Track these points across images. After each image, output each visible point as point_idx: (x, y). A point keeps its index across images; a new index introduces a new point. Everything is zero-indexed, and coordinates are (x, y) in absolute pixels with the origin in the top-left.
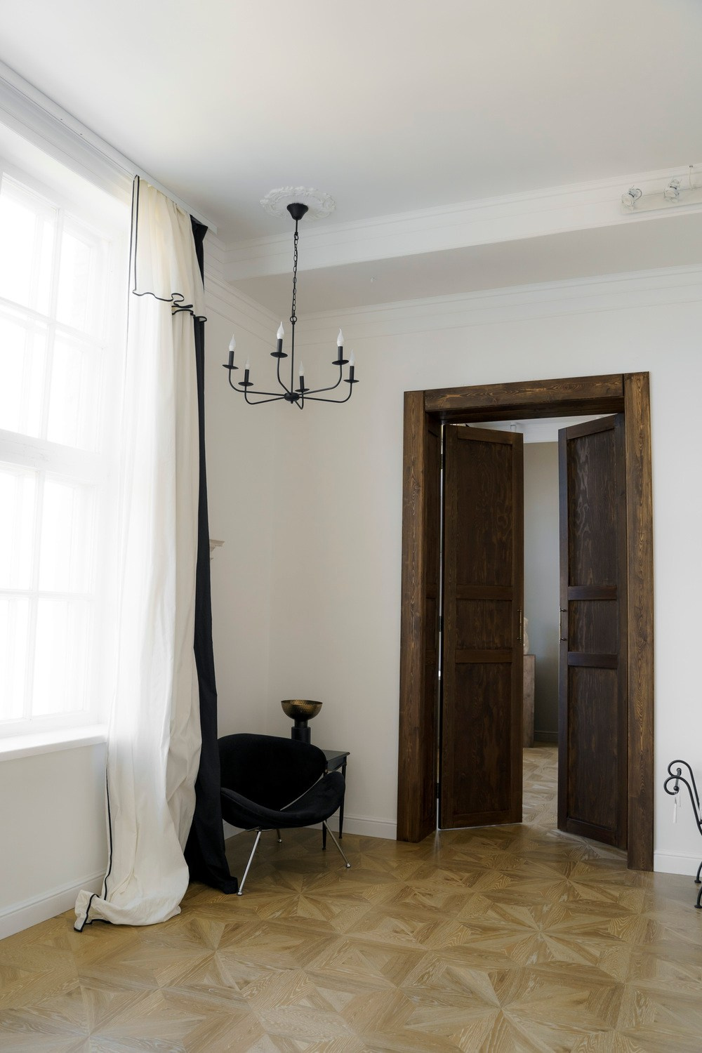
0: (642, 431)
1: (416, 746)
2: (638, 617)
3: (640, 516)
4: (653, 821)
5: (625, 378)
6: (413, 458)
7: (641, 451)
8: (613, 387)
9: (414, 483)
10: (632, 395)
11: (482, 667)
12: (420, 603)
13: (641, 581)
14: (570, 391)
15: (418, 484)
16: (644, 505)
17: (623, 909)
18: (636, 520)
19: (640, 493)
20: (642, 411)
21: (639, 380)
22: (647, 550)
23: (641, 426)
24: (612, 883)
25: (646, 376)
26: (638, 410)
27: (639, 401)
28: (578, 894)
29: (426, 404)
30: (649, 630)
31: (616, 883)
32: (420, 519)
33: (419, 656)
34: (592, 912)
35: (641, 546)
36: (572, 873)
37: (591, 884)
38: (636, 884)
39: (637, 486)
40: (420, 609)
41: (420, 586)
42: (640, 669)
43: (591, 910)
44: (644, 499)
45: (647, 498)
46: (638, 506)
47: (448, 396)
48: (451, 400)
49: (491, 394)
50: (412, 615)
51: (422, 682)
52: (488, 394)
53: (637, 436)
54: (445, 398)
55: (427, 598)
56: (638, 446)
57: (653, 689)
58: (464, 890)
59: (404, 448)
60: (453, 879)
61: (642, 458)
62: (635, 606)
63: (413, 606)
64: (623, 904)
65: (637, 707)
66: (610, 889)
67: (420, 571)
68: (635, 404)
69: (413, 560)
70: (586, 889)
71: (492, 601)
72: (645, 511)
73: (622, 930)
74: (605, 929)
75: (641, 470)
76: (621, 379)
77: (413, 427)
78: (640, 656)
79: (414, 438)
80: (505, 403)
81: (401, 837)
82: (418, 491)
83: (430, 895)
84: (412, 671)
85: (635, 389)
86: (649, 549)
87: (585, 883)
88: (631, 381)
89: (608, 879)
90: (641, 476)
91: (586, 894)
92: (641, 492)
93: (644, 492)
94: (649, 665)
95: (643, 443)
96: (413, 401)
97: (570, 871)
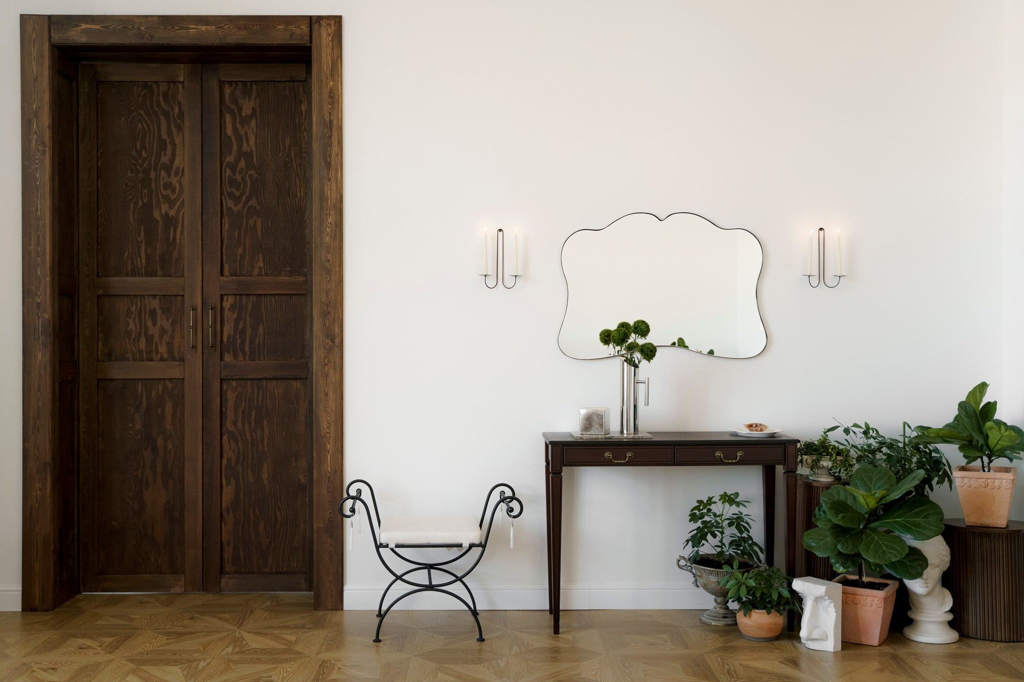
0: (331, 89)
1: (46, 488)
2: (325, 314)
3: (328, 192)
4: (342, 552)
5: (313, 21)
6: (35, 107)
7: (330, 114)
8: (298, 31)
9: (37, 141)
10: (320, 44)
11: (140, 386)
12: (48, 301)
13: (329, 272)
14: (245, 32)
15: (43, 143)
16: (333, 180)
17: (298, 653)
18: (323, 198)
19: (328, 165)
20: (332, 64)
21: (330, 25)
22: (335, 234)
23: (331, 83)
24: (291, 628)
25: (337, 21)
26: (328, 63)
27: (329, 51)
28: (247, 644)
29: (53, 35)
30: (337, 330)
31: (296, 627)
32: (47, 190)
33: (49, 369)
34: (259, 661)
35: (328, 230)
36: (245, 622)
37: (265, 631)
38: (319, 624)
39: (325, 159)
40: (49, 309)
41: (48, 279)
42: (327, 375)
43: (257, 659)
44: (332, 172)
45: (337, 171)
46: (326, 181)
47: (84, 26)
48: (88, 32)
49: (143, 28)
50: (39, 317)
51: (54, 404)
52: (139, 28)
53: (326, 96)
54: (79, 29)
55: (60, 294)
56: (327, 108)
57: (342, 399)
58: (104, 657)
59: (22, 92)
60: (90, 647)
61: (331, 122)
62: (321, 302)
63: (38, 305)
64: (297, 648)
65: (324, 421)
66: (286, 634)
67: (48, 258)
68: (324, 55)
69: (38, 244)
70: (258, 638)
71: (154, 296)
72: (334, 188)
73: (289, 675)
74: (269, 677)
75: (330, 137)
76: (308, 22)
77: (34, 64)
78: (326, 360)
79: (36, 80)
80: (160, 42)
81: (29, 605)
82: (44, 153)
83: (53, 669)
84: (39, 390)
85: (324, 35)
86: (338, 233)
87: (259, 631)
88: (320, 25)
89: (288, 624)
90: (330, 145)
91: (255, 642)
92: (330, 164)
93: (333, 163)
94: (338, 370)
95: (332, 104)
96: (34, 29)
97: (244, 619)
